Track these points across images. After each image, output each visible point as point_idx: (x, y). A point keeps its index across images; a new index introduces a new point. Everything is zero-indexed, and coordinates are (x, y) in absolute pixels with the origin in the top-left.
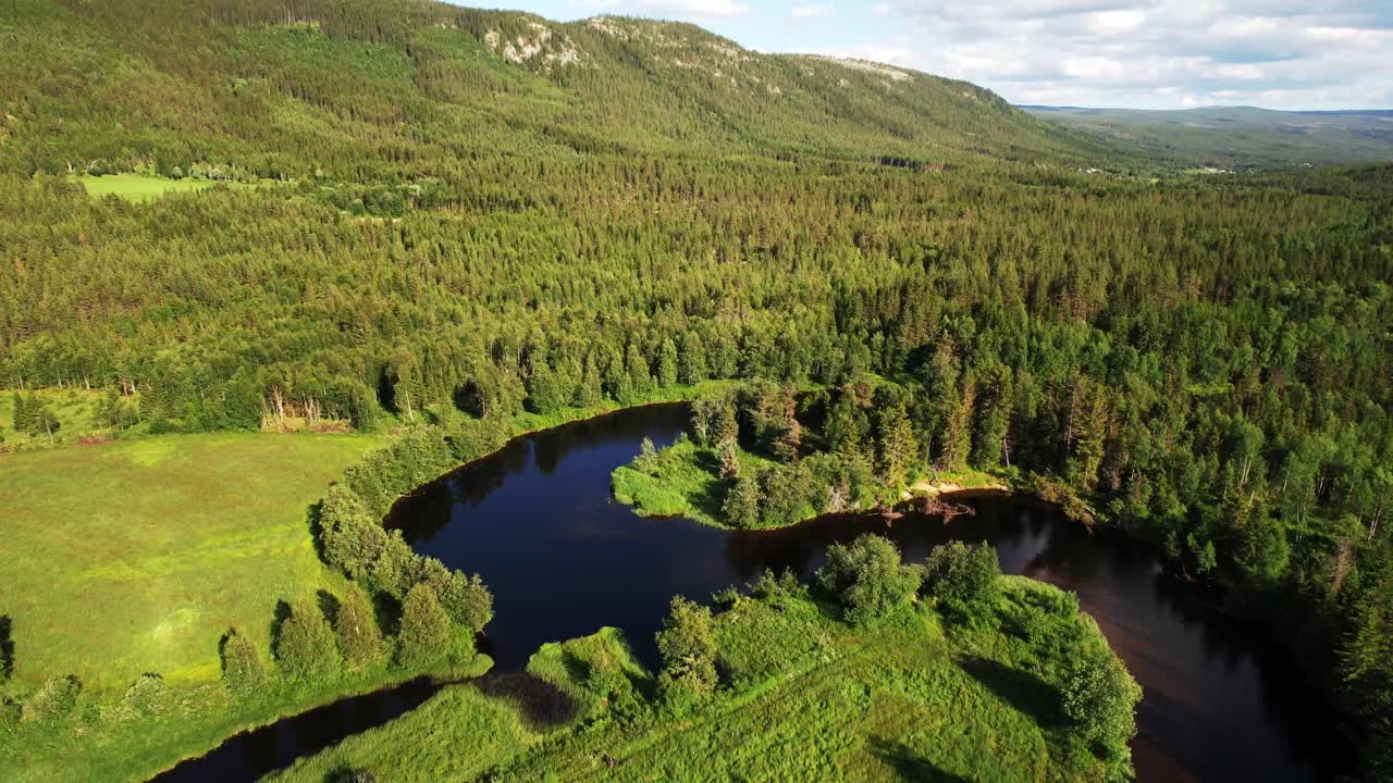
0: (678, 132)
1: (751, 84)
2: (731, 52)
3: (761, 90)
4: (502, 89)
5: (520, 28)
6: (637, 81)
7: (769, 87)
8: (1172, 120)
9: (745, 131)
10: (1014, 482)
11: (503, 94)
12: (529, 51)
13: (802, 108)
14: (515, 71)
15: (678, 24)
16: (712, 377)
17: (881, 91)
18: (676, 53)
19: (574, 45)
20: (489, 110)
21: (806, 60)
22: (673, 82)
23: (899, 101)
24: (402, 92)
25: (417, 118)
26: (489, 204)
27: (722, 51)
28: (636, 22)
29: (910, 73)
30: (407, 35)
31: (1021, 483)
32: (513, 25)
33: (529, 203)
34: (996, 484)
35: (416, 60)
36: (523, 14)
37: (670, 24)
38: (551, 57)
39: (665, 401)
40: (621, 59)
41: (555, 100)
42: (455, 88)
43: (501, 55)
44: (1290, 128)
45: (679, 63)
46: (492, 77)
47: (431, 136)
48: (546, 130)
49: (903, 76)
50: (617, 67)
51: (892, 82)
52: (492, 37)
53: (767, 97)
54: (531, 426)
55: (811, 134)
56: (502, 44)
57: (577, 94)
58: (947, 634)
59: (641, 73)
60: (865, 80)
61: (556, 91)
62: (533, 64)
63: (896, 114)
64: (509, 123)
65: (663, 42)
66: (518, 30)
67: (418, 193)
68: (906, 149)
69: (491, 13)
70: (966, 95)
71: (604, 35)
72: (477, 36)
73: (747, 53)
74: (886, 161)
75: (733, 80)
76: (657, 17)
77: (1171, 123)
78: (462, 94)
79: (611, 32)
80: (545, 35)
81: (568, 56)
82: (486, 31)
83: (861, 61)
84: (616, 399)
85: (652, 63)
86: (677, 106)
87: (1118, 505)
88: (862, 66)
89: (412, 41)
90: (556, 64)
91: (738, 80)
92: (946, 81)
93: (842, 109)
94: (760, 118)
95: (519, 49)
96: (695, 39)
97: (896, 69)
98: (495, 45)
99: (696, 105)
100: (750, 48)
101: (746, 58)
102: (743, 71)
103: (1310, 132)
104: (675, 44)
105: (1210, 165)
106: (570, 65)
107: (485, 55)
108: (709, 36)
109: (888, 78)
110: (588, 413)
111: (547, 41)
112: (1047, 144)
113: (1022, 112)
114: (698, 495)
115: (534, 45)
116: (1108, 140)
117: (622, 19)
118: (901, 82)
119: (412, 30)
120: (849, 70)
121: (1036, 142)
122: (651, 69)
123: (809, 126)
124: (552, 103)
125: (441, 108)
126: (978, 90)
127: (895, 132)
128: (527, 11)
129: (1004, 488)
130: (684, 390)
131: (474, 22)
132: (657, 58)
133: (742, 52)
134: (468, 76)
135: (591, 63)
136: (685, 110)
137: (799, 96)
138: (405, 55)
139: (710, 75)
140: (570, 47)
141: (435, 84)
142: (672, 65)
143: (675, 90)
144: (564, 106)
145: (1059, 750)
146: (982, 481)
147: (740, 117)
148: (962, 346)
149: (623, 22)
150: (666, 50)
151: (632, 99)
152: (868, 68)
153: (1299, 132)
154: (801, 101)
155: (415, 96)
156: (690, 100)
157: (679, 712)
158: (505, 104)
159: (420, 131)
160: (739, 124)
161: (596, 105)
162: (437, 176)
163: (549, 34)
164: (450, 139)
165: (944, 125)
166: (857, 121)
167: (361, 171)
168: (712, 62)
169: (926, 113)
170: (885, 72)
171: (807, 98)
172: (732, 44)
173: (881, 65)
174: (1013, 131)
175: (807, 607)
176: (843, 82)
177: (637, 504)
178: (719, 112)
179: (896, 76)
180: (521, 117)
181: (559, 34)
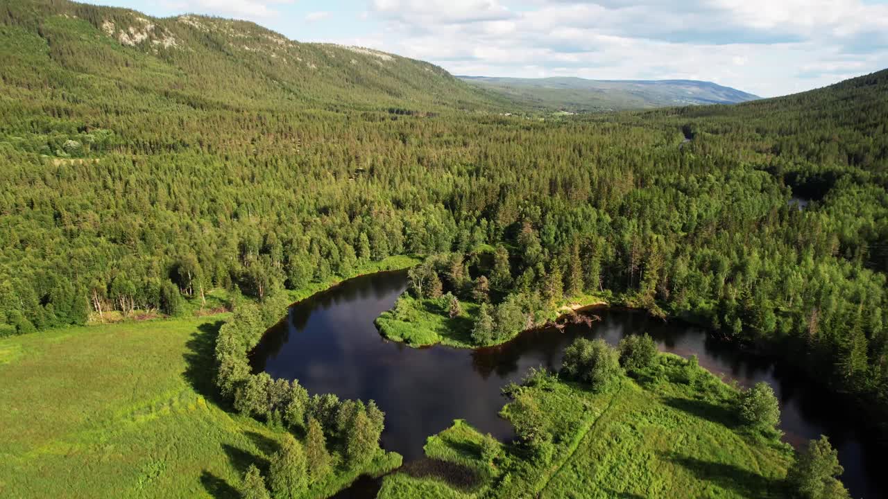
0: (256, 95)
1: (296, 62)
2: (281, 41)
3: (303, 65)
4: (124, 64)
5: (130, 20)
6: (221, 60)
7: (308, 64)
8: (537, 84)
9: (298, 93)
10: (610, 299)
11: (125, 68)
12: (139, 37)
13: (331, 78)
14: (131, 51)
15: (242, 21)
16: (391, 255)
17: (377, 67)
18: (244, 41)
19: (171, 34)
20: (119, 79)
21: (328, 46)
22: (245, 60)
23: (389, 73)
24: (43, 64)
25: (62, 84)
26: (154, 147)
27: (275, 40)
28: (214, 20)
29: (393, 56)
30: (37, 21)
31: (614, 299)
32: (124, 18)
33: (185, 145)
34: (600, 302)
35: (49, 40)
36: (130, 11)
37: (236, 22)
38: (156, 42)
39: (368, 273)
40: (207, 45)
41: (166, 72)
42: (87, 62)
43: (117, 39)
44: (596, 89)
45: (247, 48)
46: (115, 55)
47: (79, 98)
48: (166, 94)
49: (389, 58)
50: (205, 50)
51: (383, 62)
52: (108, 26)
53: (308, 71)
54: (295, 298)
55: (340, 95)
56: (117, 32)
57: (180, 68)
58: (645, 388)
59: (223, 54)
60: (367, 60)
61: (165, 66)
62: (143, 47)
63: (388, 81)
64: (136, 88)
65: (233, 33)
66: (128, 22)
67: (93, 140)
68: (401, 103)
69: (104, 8)
70: (427, 69)
71: (191, 28)
72: (96, 25)
73: (292, 42)
74: (391, 111)
75: (285, 60)
76: (227, 17)
77: (537, 86)
78: (95, 68)
79: (197, 26)
80: (150, 26)
81: (169, 42)
82: (103, 22)
83: (362, 48)
84: (339, 275)
85: (229, 49)
86: (250, 76)
87: (674, 305)
88: (363, 51)
89: (43, 26)
90: (160, 48)
91: (287, 60)
92: (414, 61)
93: (356, 79)
94: (307, 85)
95: (131, 36)
96: (255, 33)
97: (384, 53)
98: (111, 32)
99: (263, 76)
100: (292, 39)
101: (290, 45)
102: (290, 54)
103: (606, 91)
104: (242, 36)
105: (564, 110)
106: (171, 48)
107: (105, 41)
108: (265, 31)
109: (380, 59)
110: (326, 286)
111: (152, 30)
112: (478, 99)
113: (459, 80)
114: (442, 330)
115: (142, 34)
116: (507, 96)
117: (203, 17)
118: (388, 61)
119: (41, 17)
120: (355, 54)
121: (472, 99)
122: (229, 52)
123: (338, 89)
124: (164, 74)
125: (81, 77)
126: (433, 66)
127: (390, 93)
128: (133, 9)
129: (604, 303)
130: (378, 265)
131: (93, 15)
132: (231, 45)
133: (288, 41)
134: (96, 54)
135: (186, 48)
136: (258, 79)
137: (328, 70)
138: (38, 36)
139: (269, 56)
140: (169, 35)
141: (70, 60)
142: (243, 49)
143: (248, 66)
144: (173, 78)
145: (748, 439)
146: (593, 301)
147: (293, 84)
148: (537, 224)
149: (204, 19)
150: (237, 39)
151: (220, 72)
152: (367, 52)
153: (600, 91)
154: (330, 74)
155: (54, 67)
156: (259, 72)
157: (548, 461)
158: (131, 76)
159: (66, 93)
160: (294, 88)
161: (195, 76)
162: (105, 128)
163: (153, 26)
164: (94, 100)
165: (417, 88)
166: (367, 86)
167: (34, 124)
168: (269, 48)
169: (406, 81)
170: (378, 55)
171: (334, 72)
172: (281, 36)
173: (376, 52)
174: (457, 91)
175: (564, 387)
176: (353, 62)
177: (407, 341)
178: (280, 81)
179: (384, 57)
180: (144, 84)
181: (161, 26)
